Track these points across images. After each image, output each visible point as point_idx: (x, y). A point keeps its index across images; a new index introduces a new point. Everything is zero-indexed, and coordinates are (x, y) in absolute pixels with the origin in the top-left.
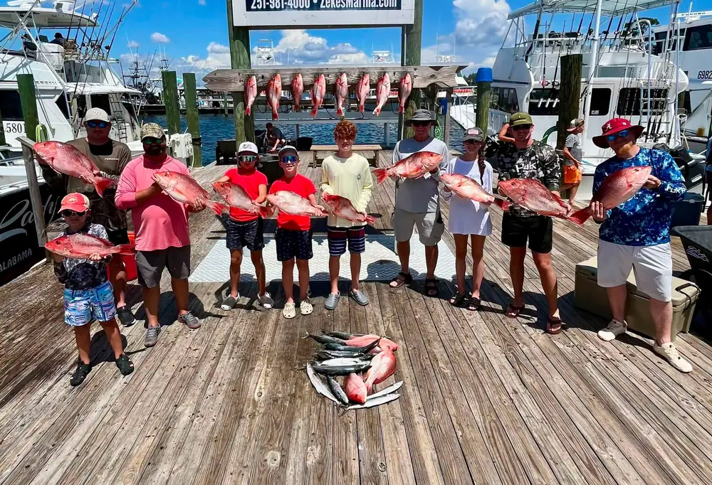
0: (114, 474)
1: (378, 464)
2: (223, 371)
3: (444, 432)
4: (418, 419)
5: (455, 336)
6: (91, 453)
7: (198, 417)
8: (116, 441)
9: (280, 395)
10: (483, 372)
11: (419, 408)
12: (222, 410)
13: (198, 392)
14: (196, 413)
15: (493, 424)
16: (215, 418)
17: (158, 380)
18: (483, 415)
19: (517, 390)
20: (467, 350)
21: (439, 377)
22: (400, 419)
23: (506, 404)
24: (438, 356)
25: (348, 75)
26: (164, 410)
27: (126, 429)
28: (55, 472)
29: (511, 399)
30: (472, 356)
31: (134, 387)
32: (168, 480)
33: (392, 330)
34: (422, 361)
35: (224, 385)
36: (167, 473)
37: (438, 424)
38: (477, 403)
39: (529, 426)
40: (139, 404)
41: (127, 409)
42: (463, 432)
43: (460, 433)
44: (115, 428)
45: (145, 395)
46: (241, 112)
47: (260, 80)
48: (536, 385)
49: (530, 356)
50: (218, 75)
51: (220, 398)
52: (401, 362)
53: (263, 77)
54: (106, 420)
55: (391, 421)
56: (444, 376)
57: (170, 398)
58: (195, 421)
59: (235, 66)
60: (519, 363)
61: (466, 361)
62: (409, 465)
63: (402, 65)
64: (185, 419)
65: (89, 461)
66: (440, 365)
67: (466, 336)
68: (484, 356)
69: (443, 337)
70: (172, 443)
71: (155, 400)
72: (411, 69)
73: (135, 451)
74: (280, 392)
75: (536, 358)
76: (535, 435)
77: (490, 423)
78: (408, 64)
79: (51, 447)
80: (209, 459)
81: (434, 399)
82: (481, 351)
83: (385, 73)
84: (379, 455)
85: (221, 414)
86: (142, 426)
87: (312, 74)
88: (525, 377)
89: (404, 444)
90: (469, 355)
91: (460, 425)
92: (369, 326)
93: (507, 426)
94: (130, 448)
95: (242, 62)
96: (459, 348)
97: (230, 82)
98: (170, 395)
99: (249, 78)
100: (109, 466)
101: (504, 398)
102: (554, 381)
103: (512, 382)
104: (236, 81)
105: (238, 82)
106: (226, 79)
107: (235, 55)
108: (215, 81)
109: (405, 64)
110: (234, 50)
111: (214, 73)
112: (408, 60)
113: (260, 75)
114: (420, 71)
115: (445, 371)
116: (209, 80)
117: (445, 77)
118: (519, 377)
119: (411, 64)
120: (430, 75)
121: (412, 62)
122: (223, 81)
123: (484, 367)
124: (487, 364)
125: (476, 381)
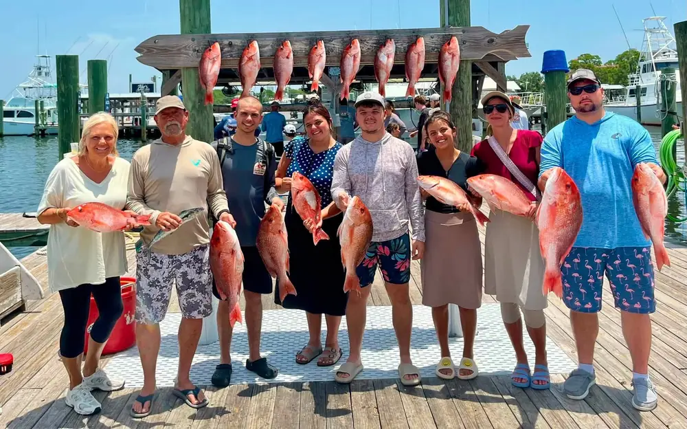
25: (361, 42)
46: (193, 99)
47: (226, 49)
50: (161, 43)
53: (230, 45)
59: (187, 28)
63: (443, 25)
72: (457, 31)
78: (452, 24)
83: (417, 37)
87: (307, 39)
95: (198, 24)
97: (179, 52)
104: (187, 51)
105: (191, 52)
106: (173, 48)
107: (187, 12)
108: (155, 50)
109: (447, 24)
110: (186, 6)
111: (155, 39)
112: (451, 18)
113: (226, 42)
114: (471, 35)
116: (146, 50)
117: (508, 42)
119: (456, 24)
120: (487, 40)
121: (457, 21)
122: (168, 51)
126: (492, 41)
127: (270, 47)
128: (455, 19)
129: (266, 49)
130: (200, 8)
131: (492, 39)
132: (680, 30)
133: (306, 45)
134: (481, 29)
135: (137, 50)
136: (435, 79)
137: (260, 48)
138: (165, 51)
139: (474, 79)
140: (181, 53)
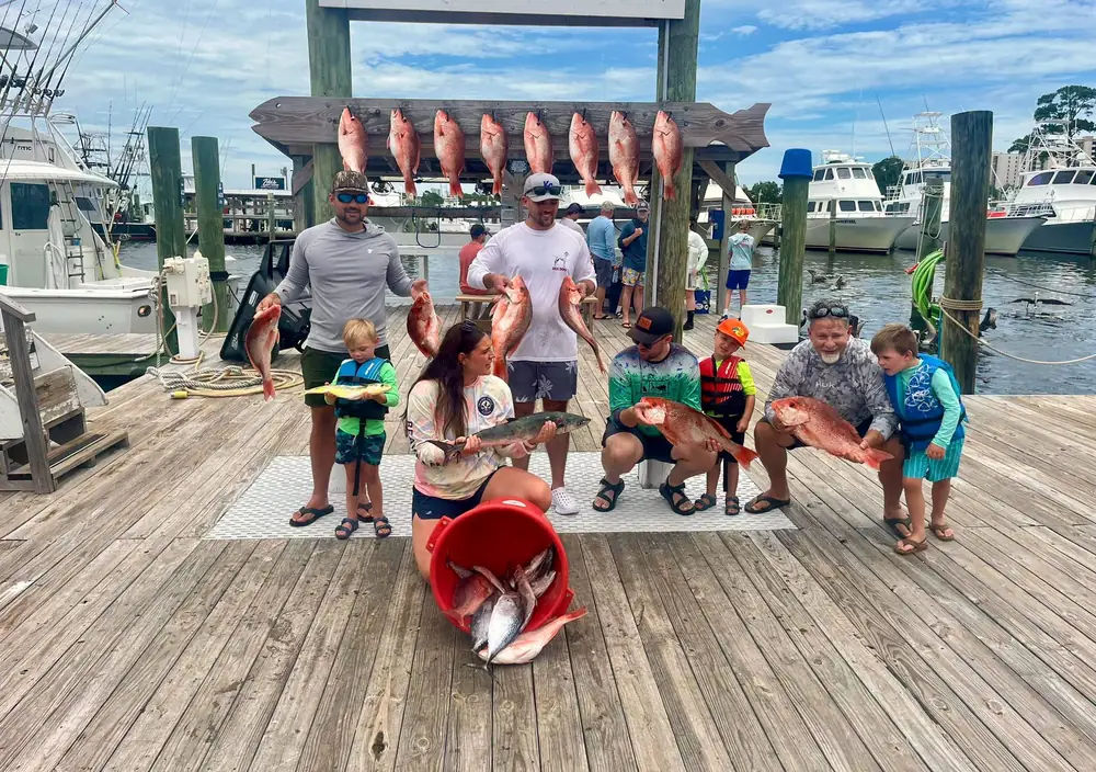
5: (780, 630)
9: (424, 749)
10: (847, 695)
19: (920, 729)
20: (808, 656)
21: (756, 705)
23: (900, 753)
24: (750, 668)
30: (820, 666)
33: (649, 620)
34: (719, 678)
38: (841, 752)
47: (371, 120)
48: (954, 716)
49: (936, 664)
50: (284, 108)
52: (675, 679)
53: (378, 114)
56: (769, 704)
59: (319, 89)
60: (916, 677)
61: (809, 675)
63: (660, 99)
66: (756, 683)
67: (804, 631)
68: (844, 667)
69: (757, 634)
72: (677, 107)
74: (423, 743)
78: (672, 99)
81: (752, 746)
82: (837, 658)
88: (931, 702)
90: (812, 663)
92: (603, 614)
95: (334, 84)
96: (792, 653)
97: (308, 123)
101: (894, 741)
103: (906, 711)
104: (320, 121)
105: (325, 122)
106: (299, 115)
107: (319, 67)
108: (277, 119)
109: (665, 98)
110: (318, 56)
111: (275, 102)
112: (671, 90)
113: (373, 111)
114: (698, 113)
115: (769, 695)
116: (264, 118)
117: (742, 126)
118: (920, 703)
119: (677, 99)
120: (715, 121)
121: (679, 94)
122: (294, 119)
123: (846, 685)
124: (851, 680)
125: (833, 711)
126: (722, 123)
128: (676, 90)
130: (337, 61)
131: (721, 120)
132: (959, 123)
134: (709, 107)
135: (254, 115)
136: (646, 182)
138: (290, 119)
139: (695, 183)
140: (312, 124)
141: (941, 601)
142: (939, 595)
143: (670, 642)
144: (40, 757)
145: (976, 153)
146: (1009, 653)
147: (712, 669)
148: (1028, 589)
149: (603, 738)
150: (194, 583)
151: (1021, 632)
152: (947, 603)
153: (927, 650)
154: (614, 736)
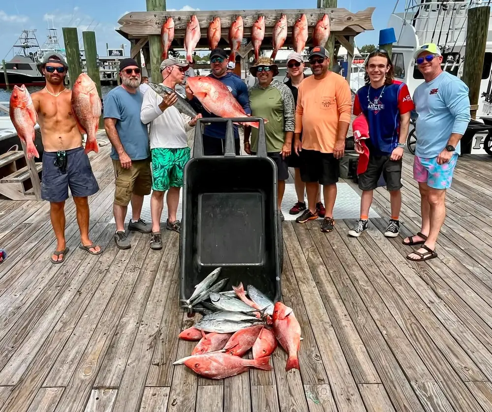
0: (73, 367)
1: (314, 355)
2: (159, 291)
3: (369, 331)
4: (345, 322)
5: (371, 261)
6: (49, 352)
7: (142, 325)
8: (70, 343)
10: (401, 287)
11: (345, 315)
12: (164, 319)
13: (139, 307)
14: (140, 322)
15: (413, 326)
16: (158, 325)
17: (99, 299)
18: (404, 319)
19: (433, 301)
20: (384, 272)
21: (360, 292)
22: (329, 323)
23: (424, 311)
24: (358, 277)
26: (109, 320)
27: (77, 334)
28: (19, 366)
29: (429, 308)
30: (390, 277)
31: (78, 304)
32: (124, 371)
33: (312, 257)
34: (343, 281)
35: (161, 301)
36: (123, 366)
37: (364, 326)
38: (398, 311)
39: (446, 326)
40: (85, 316)
41: (75, 320)
42: (387, 331)
43: (384, 332)
44: (67, 334)
45: (89, 310)
46: (157, 56)
47: (177, 22)
48: (450, 296)
49: (442, 275)
50: (134, 18)
51: (160, 310)
52: (324, 282)
53: (179, 19)
54: (57, 328)
55: (321, 324)
56: (366, 292)
57: (113, 312)
58: (140, 328)
59: (151, 7)
60: (433, 281)
61: (384, 280)
62: (342, 356)
63: (319, 7)
64: (131, 326)
65: (48, 358)
66: (360, 284)
67: (382, 262)
68: (400, 277)
69: (361, 263)
70: (122, 344)
71: (100, 313)
72: (328, 11)
73: (90, 350)
75: (448, 277)
76: (452, 332)
77: (411, 325)
78: (325, 7)
79: (10, 349)
80: (160, 354)
81: (358, 308)
82: (397, 273)
84: (313, 349)
85: (163, 322)
86: (92, 332)
87: (229, 16)
88: (439, 291)
89: (335, 341)
90: (386, 276)
91: (384, 326)
92: (291, 255)
93: (426, 327)
94: (84, 348)
95: (158, 4)
96: (377, 271)
97: (146, 25)
98: (113, 309)
99: (166, 20)
100: (68, 361)
101: (422, 306)
102: (466, 293)
103: (428, 295)
104: (152, 24)
105: (154, 24)
106: (142, 21)
108: (131, 23)
109: (322, 6)
111: (130, 15)
112: (325, 2)
113: (177, 17)
114: (337, 13)
115: (366, 288)
116: (125, 23)
117: (361, 20)
118: (434, 291)
119: (328, 6)
120: (347, 18)
121: (328, 3)
122: (138, 23)
123: (401, 285)
124: (403, 282)
125: (395, 294)
127: (205, 21)
128: (327, 1)
129: (203, 22)
131: (350, 17)
132: (472, 13)
133: (229, 20)
134: (344, 10)
135: (121, 21)
137: (199, 21)
141: (447, 249)
142: (446, 246)
143: (321, 267)
144: (56, 310)
145: (480, 29)
146: (477, 270)
147: (341, 278)
148: (489, 244)
149: (292, 304)
150: (108, 242)
151: (484, 263)
152: (450, 250)
153: (439, 270)
154: (298, 304)
